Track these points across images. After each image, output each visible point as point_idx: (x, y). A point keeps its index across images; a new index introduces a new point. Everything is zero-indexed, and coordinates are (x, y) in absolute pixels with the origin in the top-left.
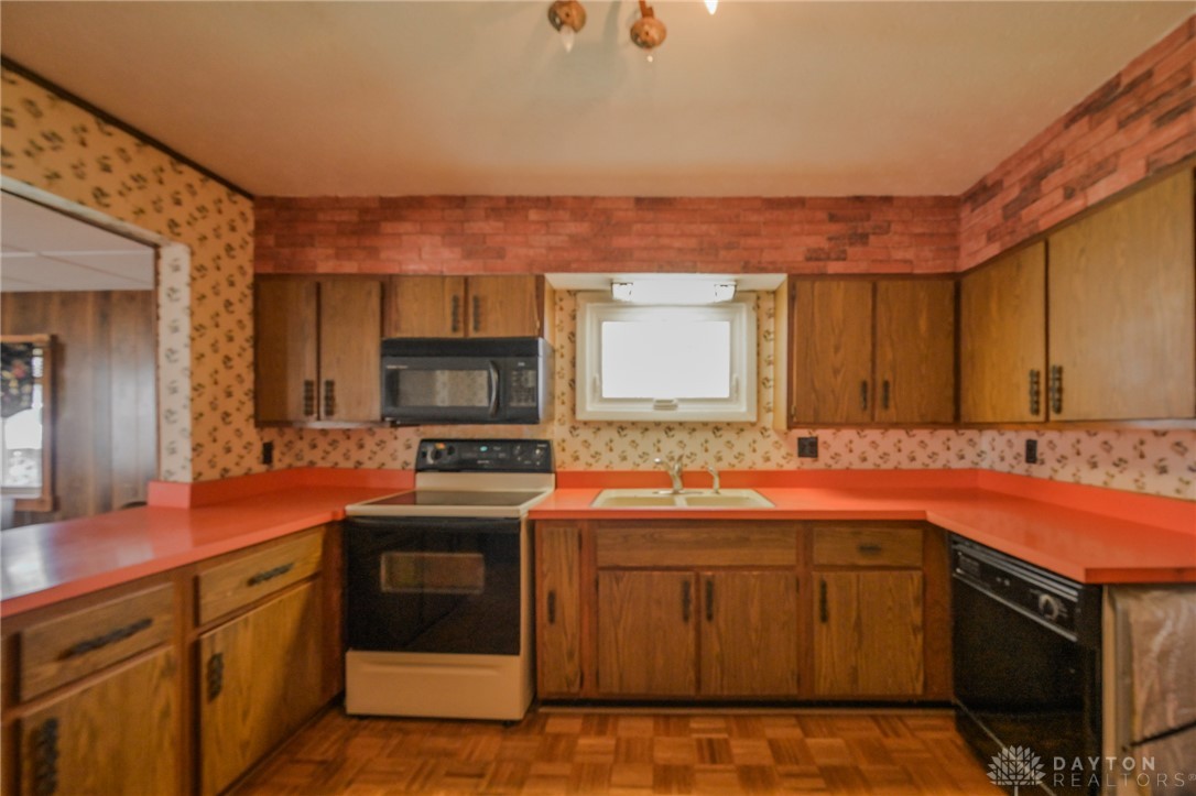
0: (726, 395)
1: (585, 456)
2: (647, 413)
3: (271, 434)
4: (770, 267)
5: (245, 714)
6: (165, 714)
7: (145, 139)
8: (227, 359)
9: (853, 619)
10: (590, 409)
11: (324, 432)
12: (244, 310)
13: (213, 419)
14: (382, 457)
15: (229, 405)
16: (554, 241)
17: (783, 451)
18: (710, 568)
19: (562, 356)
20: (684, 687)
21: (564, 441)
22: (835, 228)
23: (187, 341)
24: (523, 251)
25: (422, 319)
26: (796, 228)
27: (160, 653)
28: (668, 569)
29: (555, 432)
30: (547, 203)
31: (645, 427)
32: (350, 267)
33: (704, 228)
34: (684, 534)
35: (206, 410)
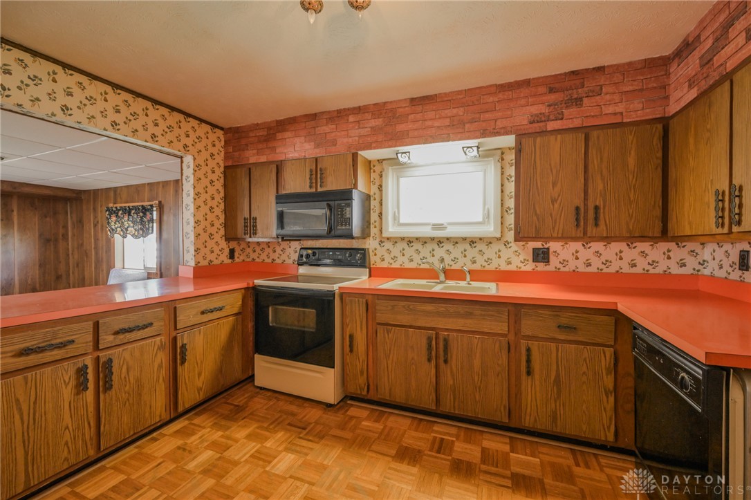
0: (480, 219)
1: (388, 258)
2: (427, 232)
3: (233, 244)
4: (502, 131)
7: (172, 109)
8: (211, 208)
10: (391, 229)
11: (258, 243)
12: (219, 185)
13: (205, 237)
14: (284, 257)
15: (213, 230)
16: (363, 132)
17: (521, 258)
18: (447, 330)
19: (375, 199)
20: (428, 403)
21: (376, 249)
22: (553, 97)
23: (192, 200)
24: (345, 140)
25: (296, 183)
26: (523, 102)
27: (158, 339)
28: (419, 328)
29: (371, 244)
30: (359, 110)
31: (424, 241)
32: (263, 159)
33: (455, 111)
34: (429, 307)
35: (201, 232)
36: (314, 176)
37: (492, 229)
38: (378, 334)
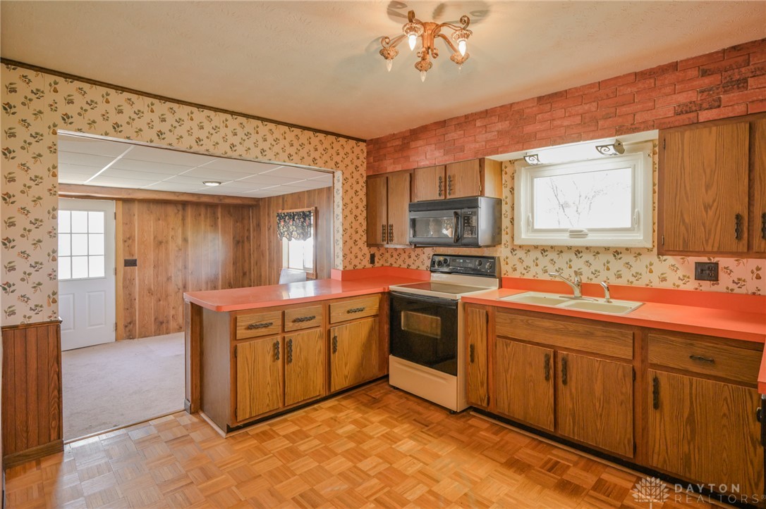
0: (629, 225)
1: (520, 268)
2: (564, 239)
3: (374, 250)
4: (642, 126)
5: (346, 364)
6: (320, 351)
8: (356, 216)
9: (686, 415)
10: (524, 236)
11: (396, 249)
12: (362, 194)
13: (351, 243)
14: (418, 263)
15: (357, 237)
16: (490, 136)
18: (566, 349)
19: (506, 204)
21: (507, 258)
22: (706, 81)
23: (341, 210)
24: (473, 146)
25: (427, 191)
26: (668, 90)
27: (318, 329)
28: (538, 344)
29: (502, 252)
30: (486, 113)
31: (560, 250)
32: (399, 168)
33: (586, 107)
34: (547, 323)
35: (348, 239)
36: (443, 184)
37: (642, 238)
38: (498, 346)
